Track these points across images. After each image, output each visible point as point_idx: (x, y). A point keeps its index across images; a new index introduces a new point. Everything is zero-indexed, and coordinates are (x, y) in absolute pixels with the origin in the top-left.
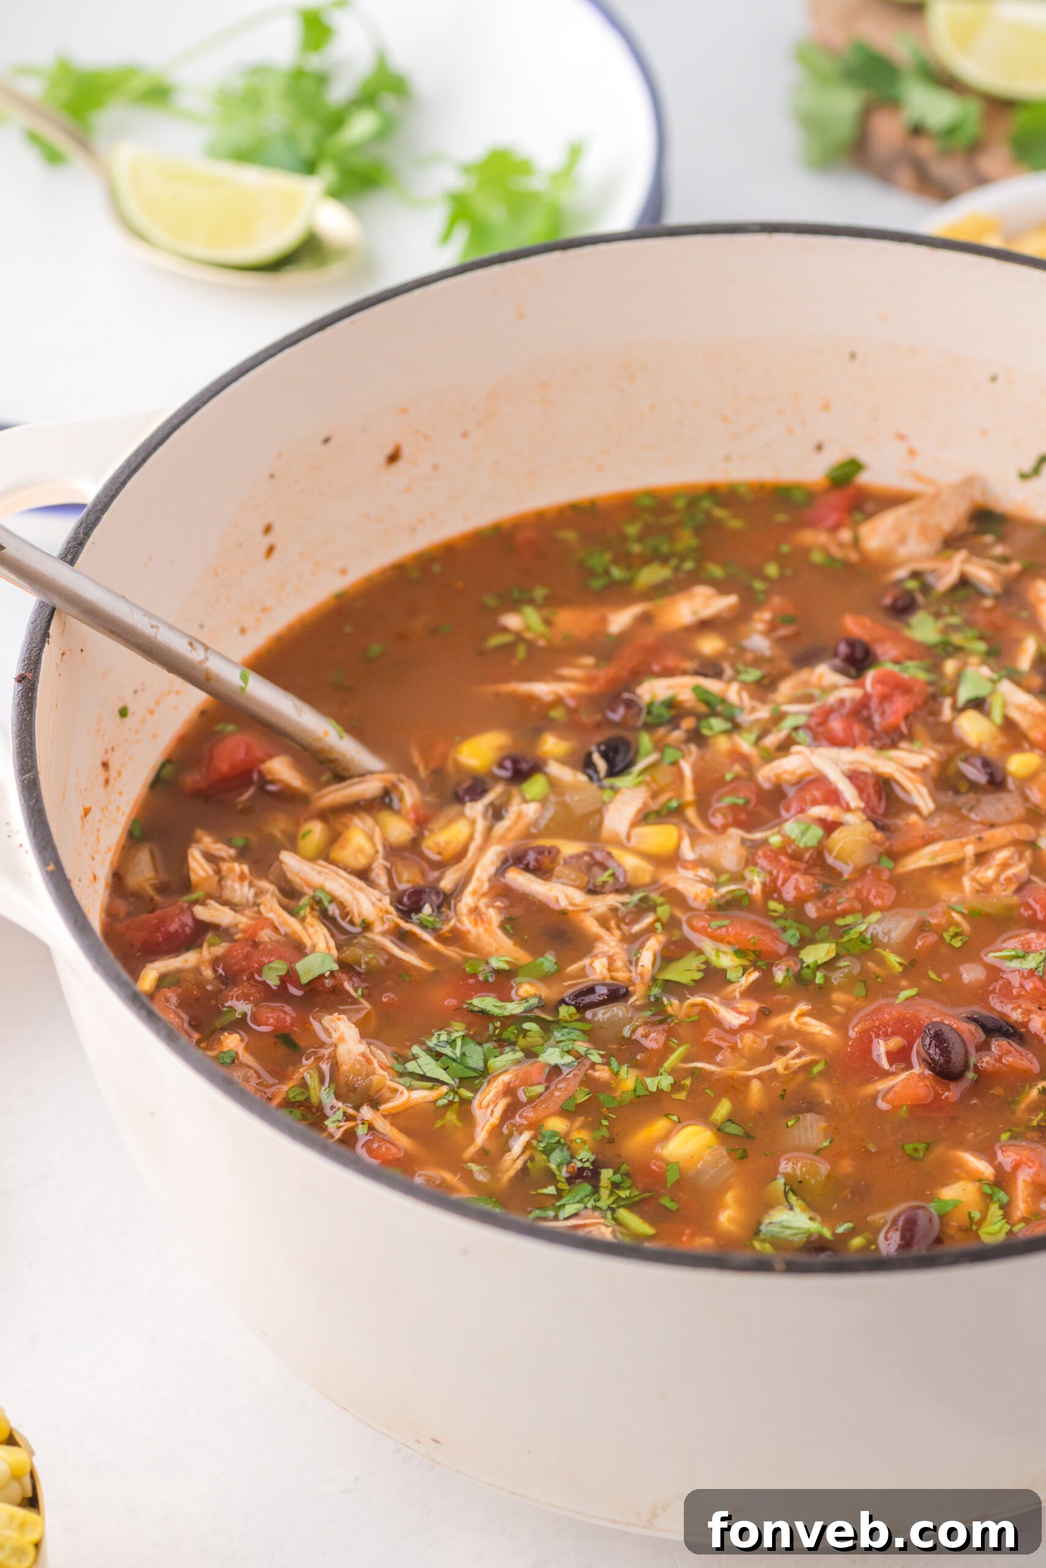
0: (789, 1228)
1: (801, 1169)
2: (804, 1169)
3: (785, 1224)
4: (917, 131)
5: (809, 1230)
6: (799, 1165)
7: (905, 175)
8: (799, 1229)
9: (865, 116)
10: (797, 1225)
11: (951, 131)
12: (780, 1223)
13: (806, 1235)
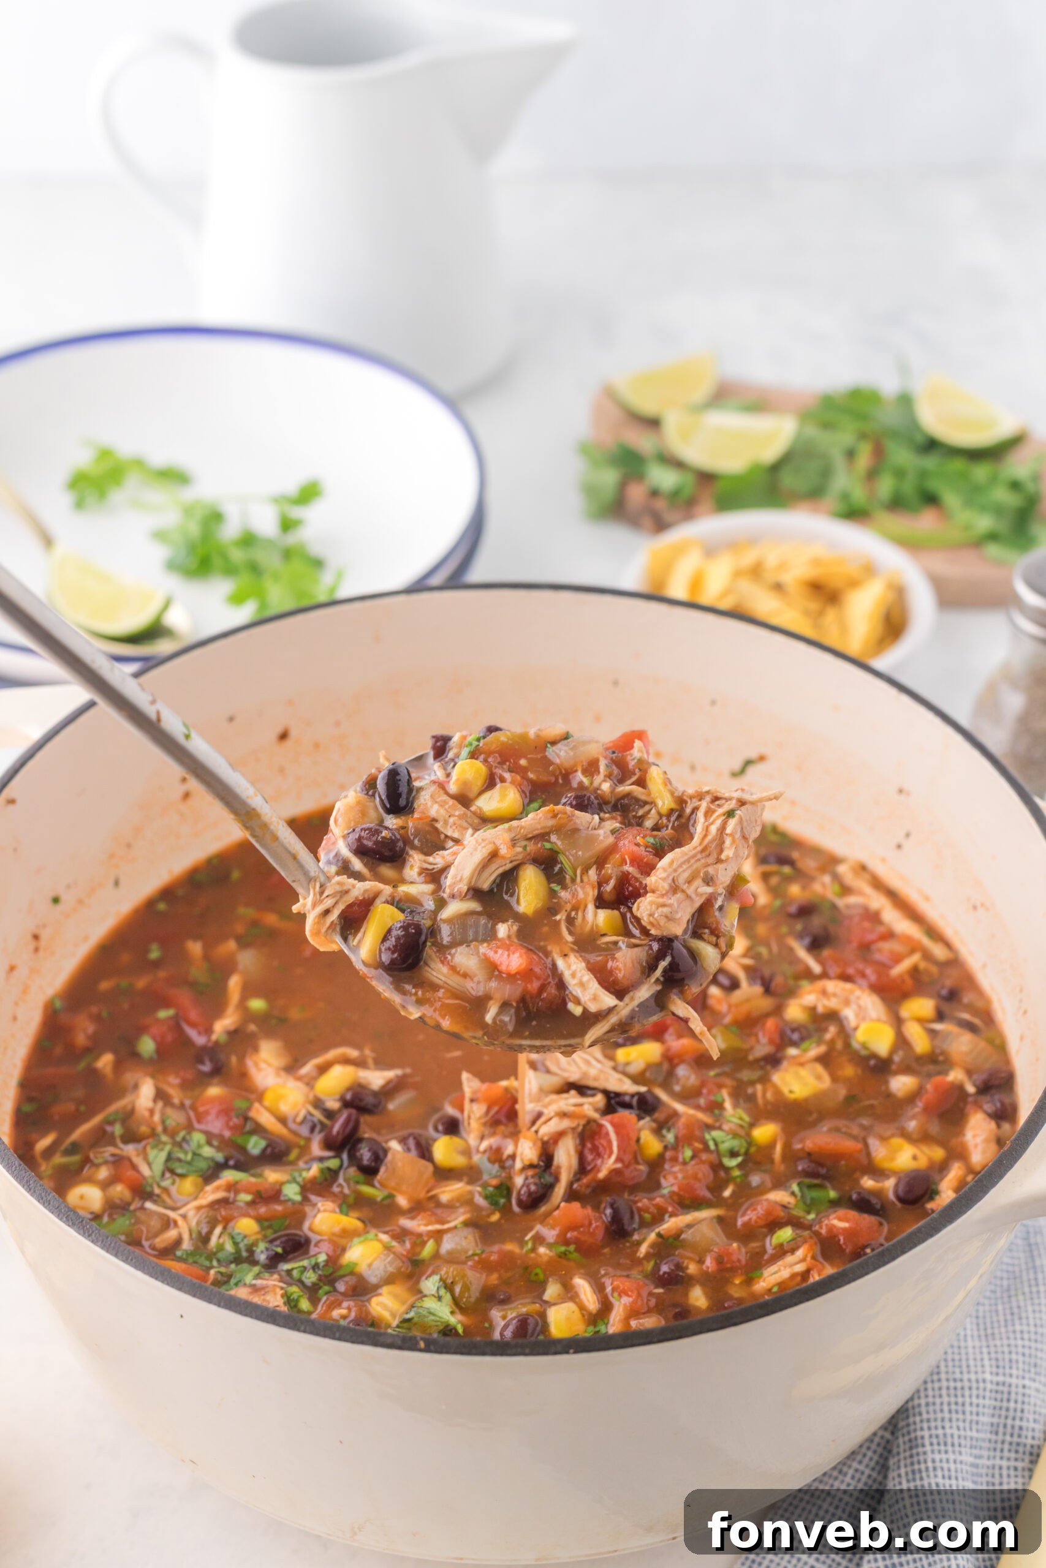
0: (434, 1315)
1: (453, 1272)
2: (455, 1273)
3: (432, 1311)
4: (655, 493)
5: (448, 1321)
6: (452, 1269)
7: (647, 521)
8: (440, 1317)
9: (623, 485)
10: (440, 1314)
11: (675, 494)
12: (428, 1309)
13: (444, 1325)
